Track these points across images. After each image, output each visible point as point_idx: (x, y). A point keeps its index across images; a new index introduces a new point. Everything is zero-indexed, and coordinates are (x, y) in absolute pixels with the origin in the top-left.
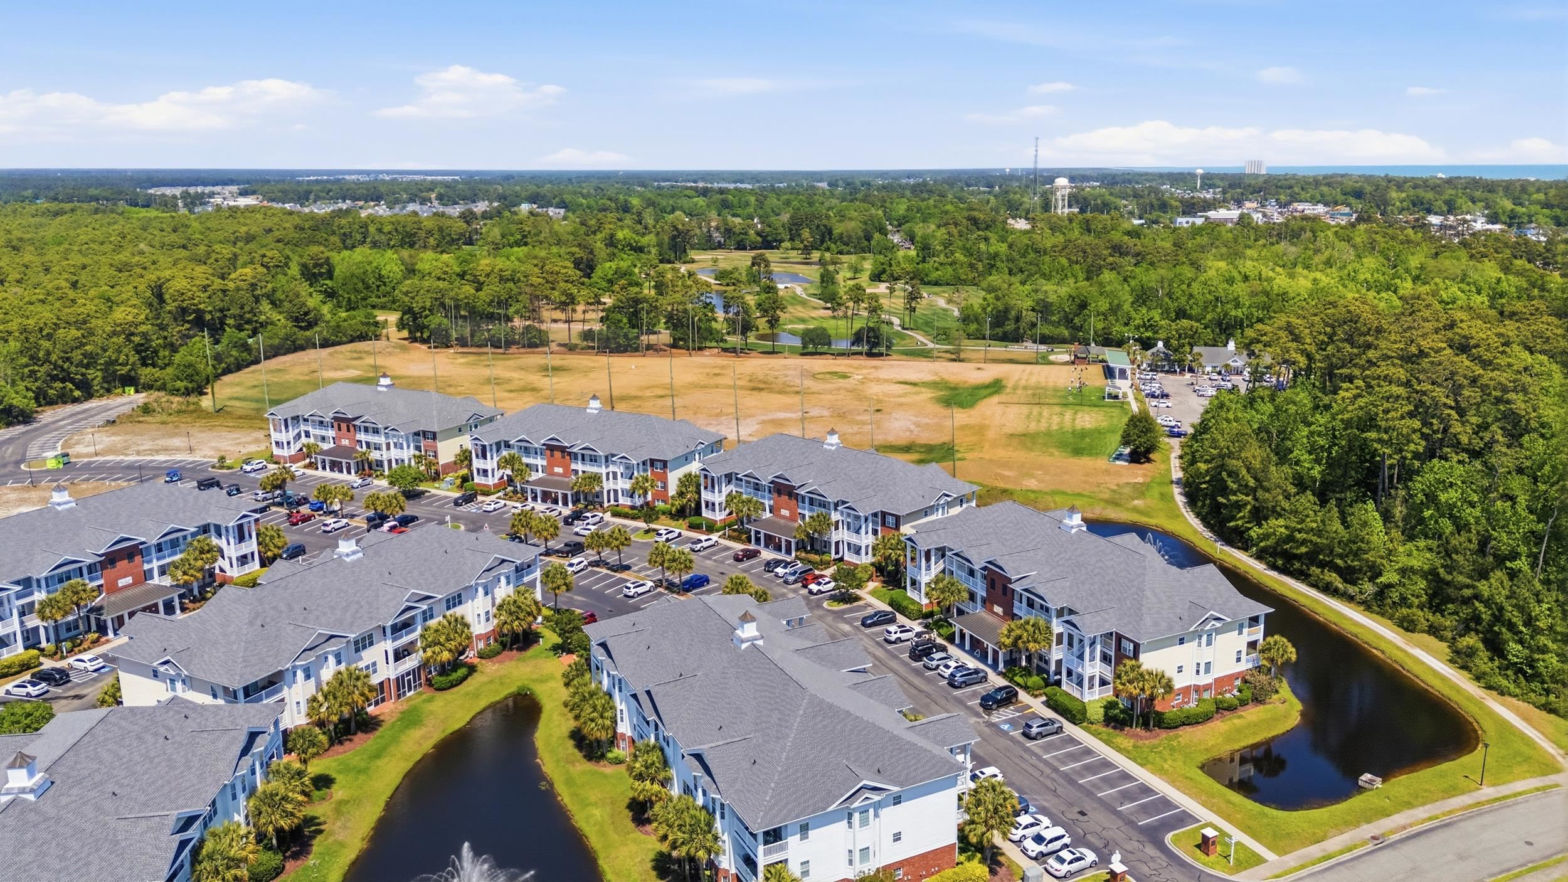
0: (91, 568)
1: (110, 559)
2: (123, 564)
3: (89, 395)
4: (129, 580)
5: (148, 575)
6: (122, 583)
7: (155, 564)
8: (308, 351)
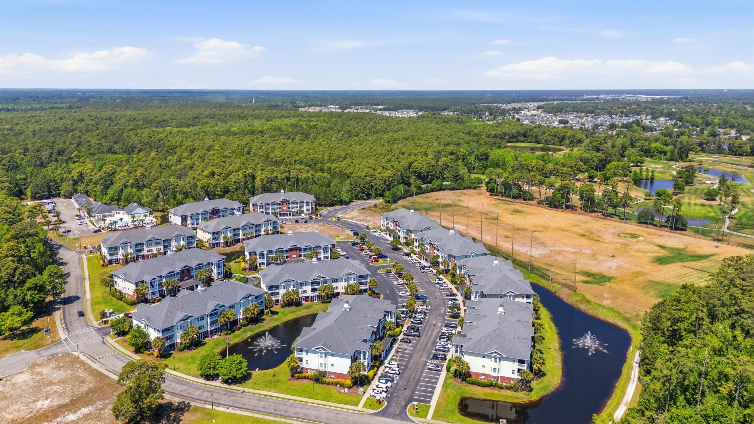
0: (287, 251)
1: (291, 250)
2: (294, 252)
3: (369, 198)
4: (295, 256)
5: (301, 256)
6: (293, 256)
7: (303, 253)
8: (446, 191)
